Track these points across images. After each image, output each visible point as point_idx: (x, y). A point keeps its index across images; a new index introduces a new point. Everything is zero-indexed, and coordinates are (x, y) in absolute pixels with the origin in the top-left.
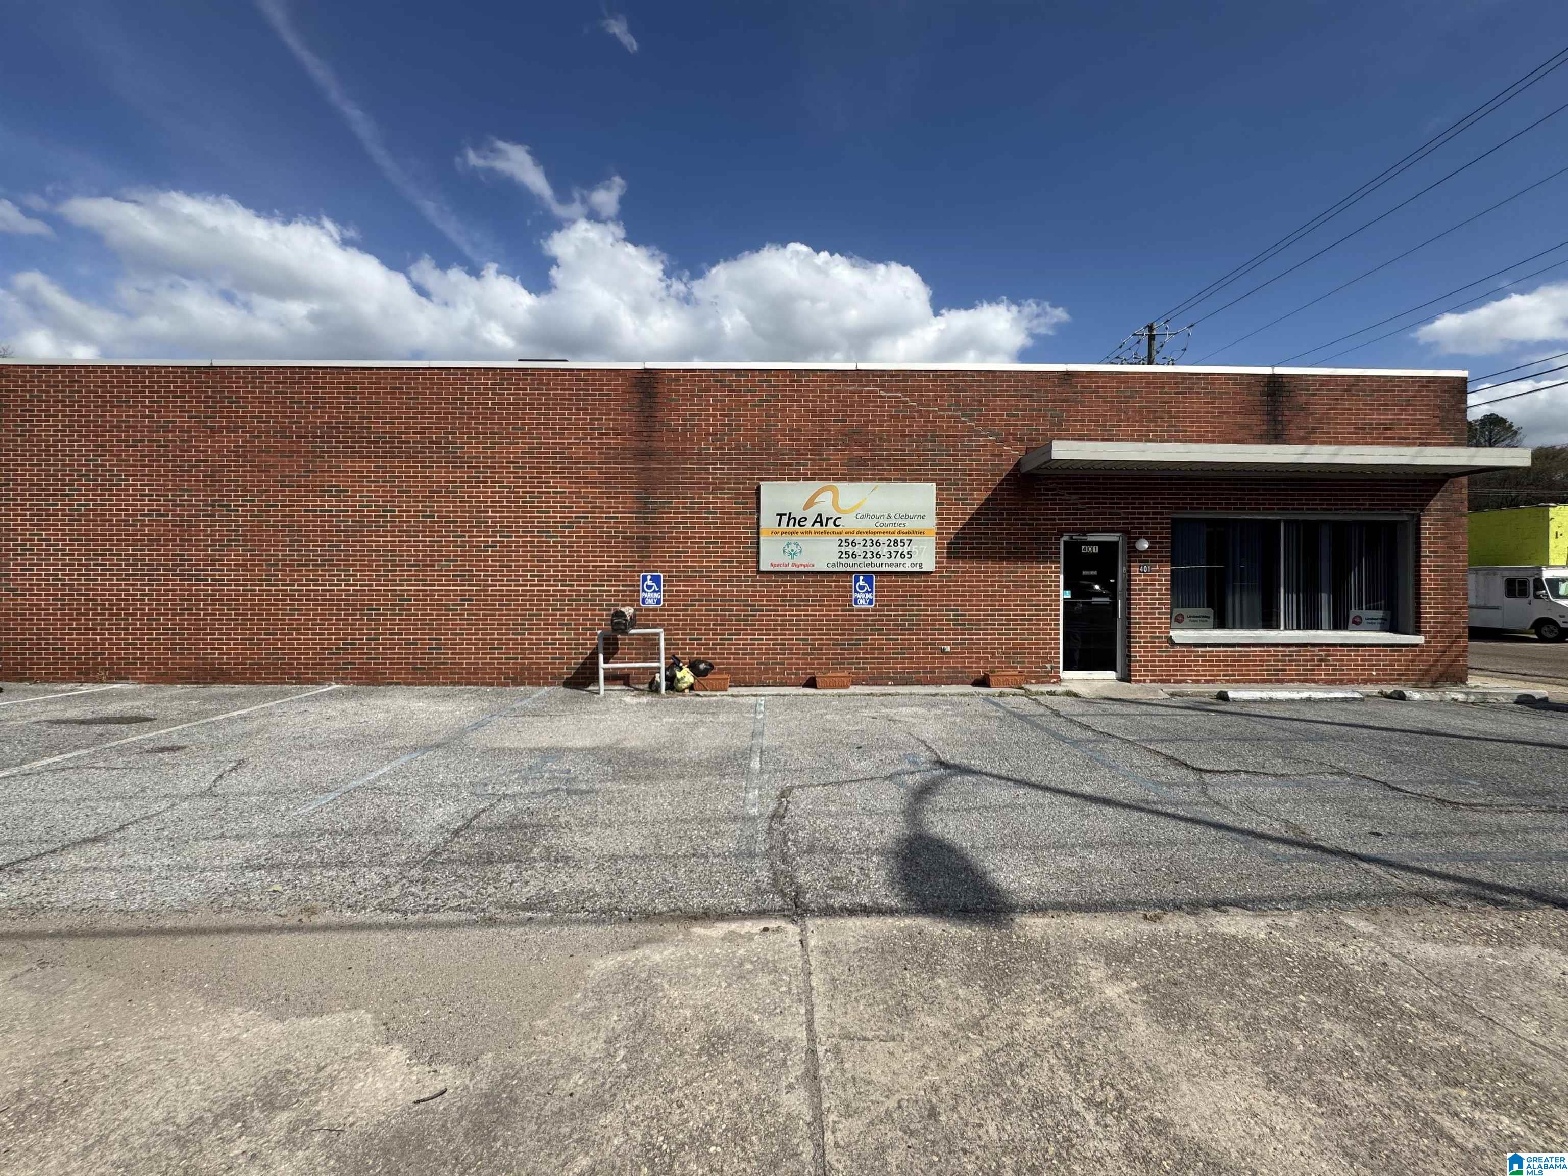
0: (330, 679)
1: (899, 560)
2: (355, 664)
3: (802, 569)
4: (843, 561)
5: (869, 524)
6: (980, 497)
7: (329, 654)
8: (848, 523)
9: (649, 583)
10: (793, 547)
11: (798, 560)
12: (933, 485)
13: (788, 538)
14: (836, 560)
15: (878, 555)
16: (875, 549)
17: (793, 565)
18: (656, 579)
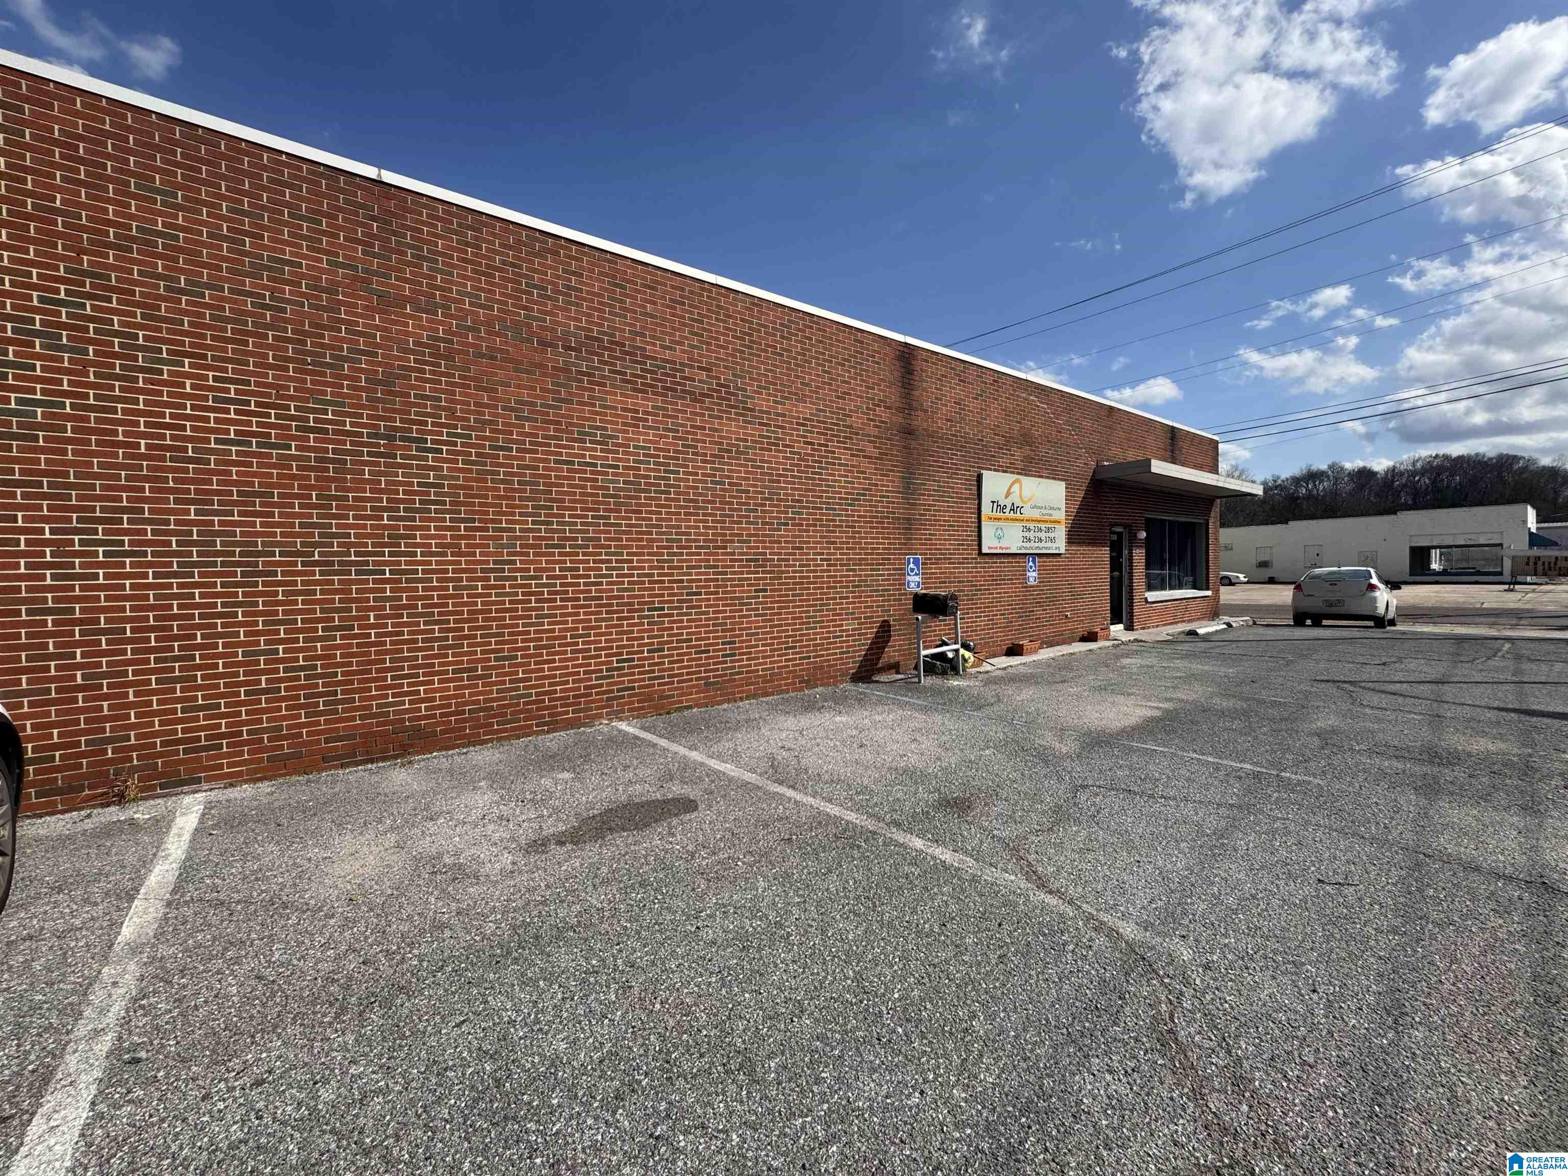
0: (600, 716)
1: (1049, 544)
2: (633, 688)
3: (1004, 551)
4: (1025, 545)
5: (1036, 514)
6: (1081, 494)
7: (597, 679)
8: (1028, 513)
9: (912, 566)
10: (999, 531)
11: (1004, 544)
12: (1063, 484)
13: (997, 523)
14: (1021, 544)
15: (1040, 540)
16: (1039, 534)
17: (1001, 548)
18: (916, 562)
